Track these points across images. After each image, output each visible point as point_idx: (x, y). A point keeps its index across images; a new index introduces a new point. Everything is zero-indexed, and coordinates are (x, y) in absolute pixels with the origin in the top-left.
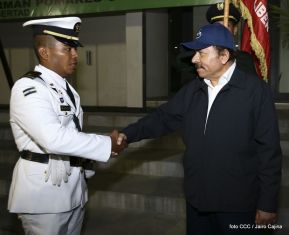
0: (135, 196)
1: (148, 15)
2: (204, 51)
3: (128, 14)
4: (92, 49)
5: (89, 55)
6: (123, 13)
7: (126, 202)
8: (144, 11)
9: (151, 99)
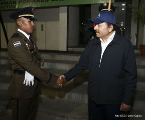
1: (70, 8)
2: (101, 24)
3: (60, 8)
4: (44, 23)
5: (42, 26)
6: (58, 7)
8: (68, 6)
9: (71, 47)
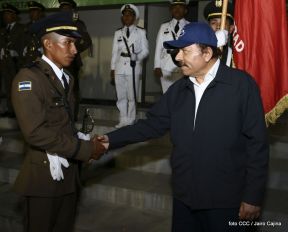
0: (125, 190)
2: (187, 49)
7: (116, 196)
